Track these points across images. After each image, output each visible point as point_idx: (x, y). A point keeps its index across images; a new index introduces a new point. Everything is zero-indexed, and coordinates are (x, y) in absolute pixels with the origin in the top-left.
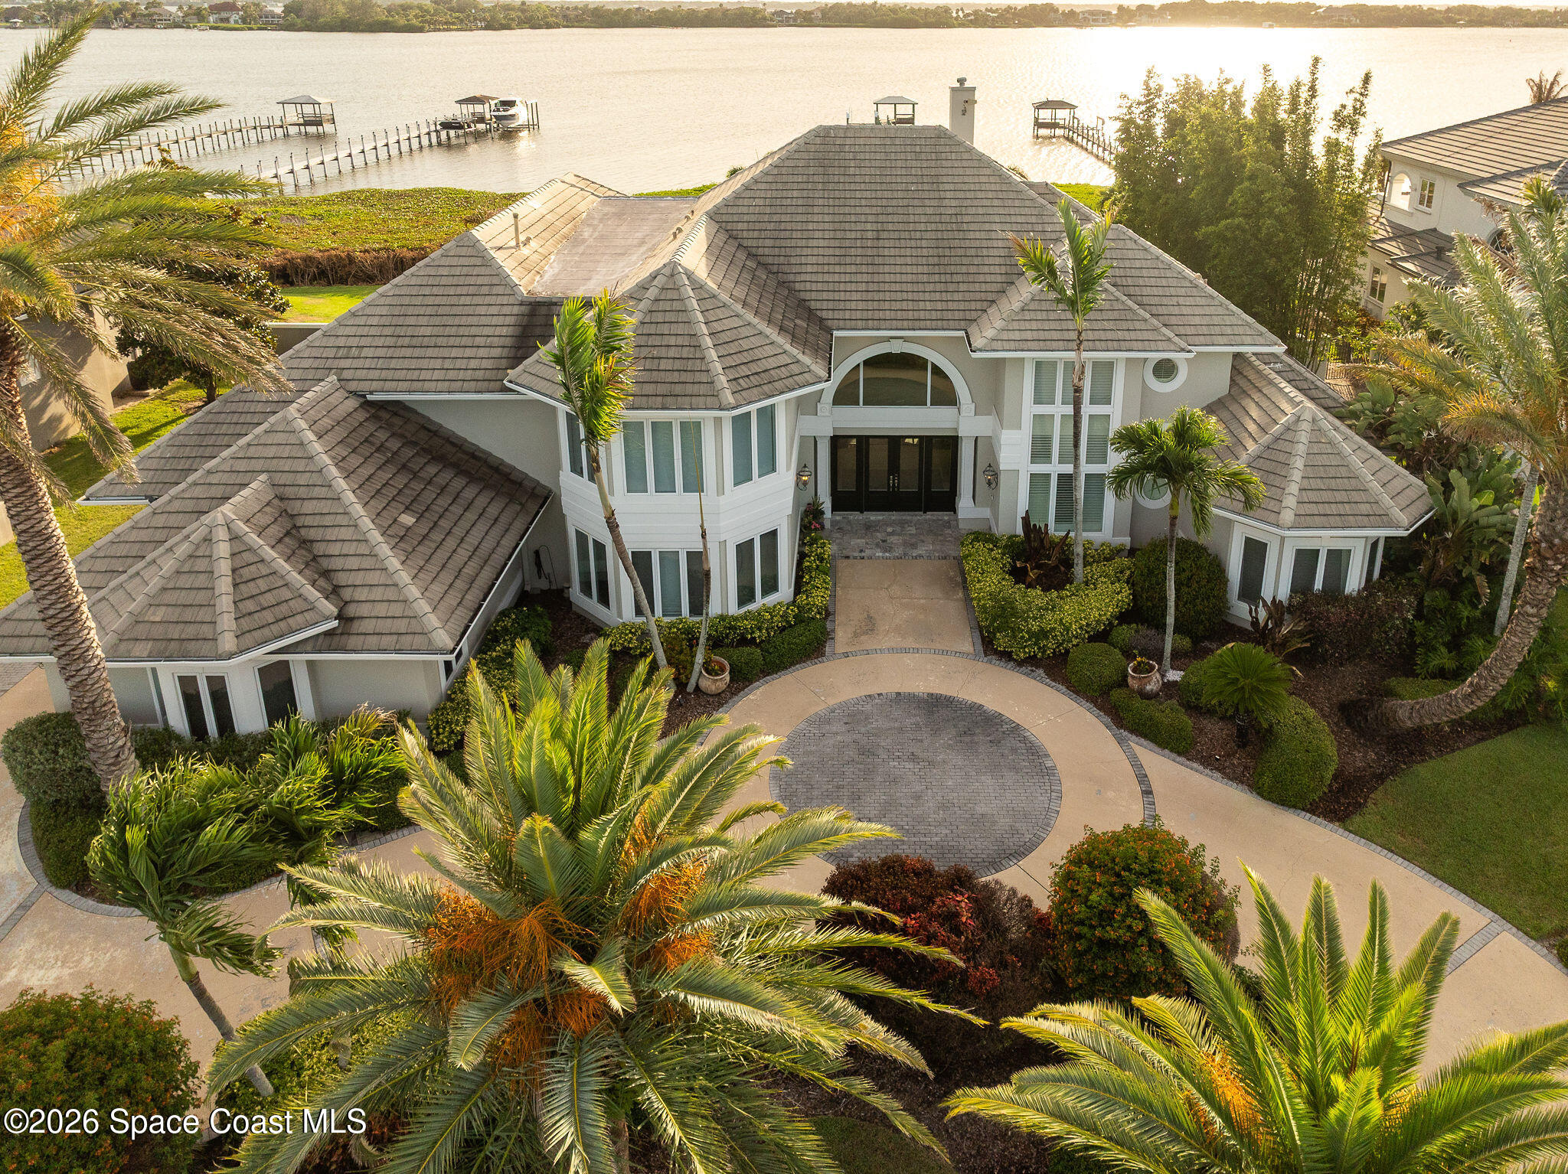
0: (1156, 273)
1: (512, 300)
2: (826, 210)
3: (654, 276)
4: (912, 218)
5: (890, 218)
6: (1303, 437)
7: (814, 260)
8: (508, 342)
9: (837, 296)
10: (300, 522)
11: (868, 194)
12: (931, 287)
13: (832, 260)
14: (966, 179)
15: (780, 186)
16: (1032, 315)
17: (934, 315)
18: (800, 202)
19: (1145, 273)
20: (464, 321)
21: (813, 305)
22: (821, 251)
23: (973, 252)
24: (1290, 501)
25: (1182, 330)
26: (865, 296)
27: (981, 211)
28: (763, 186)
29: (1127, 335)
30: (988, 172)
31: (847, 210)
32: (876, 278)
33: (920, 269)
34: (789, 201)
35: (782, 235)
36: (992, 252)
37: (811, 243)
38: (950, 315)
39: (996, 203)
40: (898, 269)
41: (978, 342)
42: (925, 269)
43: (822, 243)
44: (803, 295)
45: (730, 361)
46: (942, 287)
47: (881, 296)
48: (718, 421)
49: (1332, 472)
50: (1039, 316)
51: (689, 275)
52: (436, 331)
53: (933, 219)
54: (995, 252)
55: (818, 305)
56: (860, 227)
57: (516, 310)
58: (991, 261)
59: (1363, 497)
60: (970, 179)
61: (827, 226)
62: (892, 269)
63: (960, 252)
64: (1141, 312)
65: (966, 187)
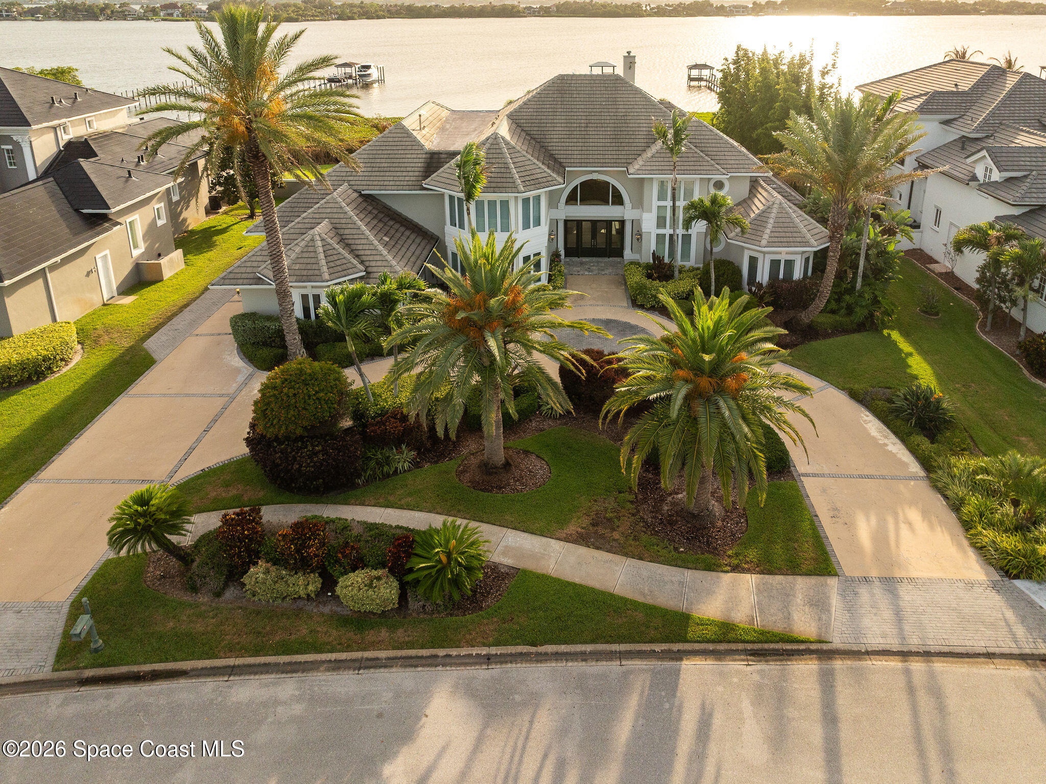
0: (715, 141)
1: (422, 152)
2: (563, 114)
3: (487, 139)
4: (603, 118)
5: (593, 118)
6: (775, 211)
7: (557, 136)
8: (421, 169)
9: (568, 152)
10: (344, 237)
11: (583, 107)
12: (611, 149)
13: (565, 136)
14: (629, 99)
15: (541, 103)
16: (657, 159)
17: (612, 161)
18: (550, 110)
19: (710, 141)
20: (401, 160)
21: (556, 156)
22: (560, 132)
23: (631, 133)
24: (766, 236)
25: (725, 166)
26: (580, 152)
27: (635, 114)
28: (533, 103)
29: (699, 168)
30: (640, 96)
31: (572, 114)
32: (586, 144)
33: (606, 141)
34: (545, 110)
35: (542, 125)
36: (640, 133)
37: (555, 129)
38: (619, 161)
39: (643, 110)
40: (596, 140)
41: (630, 171)
42: (609, 141)
43: (560, 129)
44: (552, 152)
45: (522, 174)
46: (617, 148)
47: (588, 152)
48: (516, 198)
49: (786, 225)
50: (660, 159)
51: (503, 138)
52: (389, 165)
53: (613, 117)
54: (642, 133)
55: (559, 157)
56: (578, 121)
57: (424, 156)
58: (640, 137)
59: (799, 235)
60: (631, 100)
61: (563, 121)
62: (593, 140)
63: (625, 133)
64: (707, 158)
65: (629, 103)
